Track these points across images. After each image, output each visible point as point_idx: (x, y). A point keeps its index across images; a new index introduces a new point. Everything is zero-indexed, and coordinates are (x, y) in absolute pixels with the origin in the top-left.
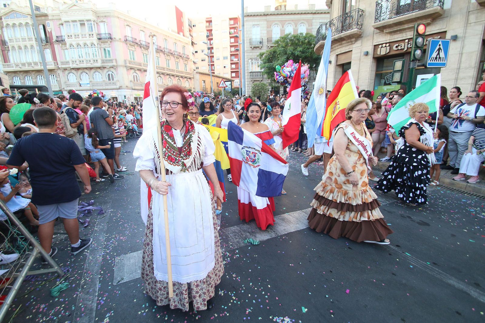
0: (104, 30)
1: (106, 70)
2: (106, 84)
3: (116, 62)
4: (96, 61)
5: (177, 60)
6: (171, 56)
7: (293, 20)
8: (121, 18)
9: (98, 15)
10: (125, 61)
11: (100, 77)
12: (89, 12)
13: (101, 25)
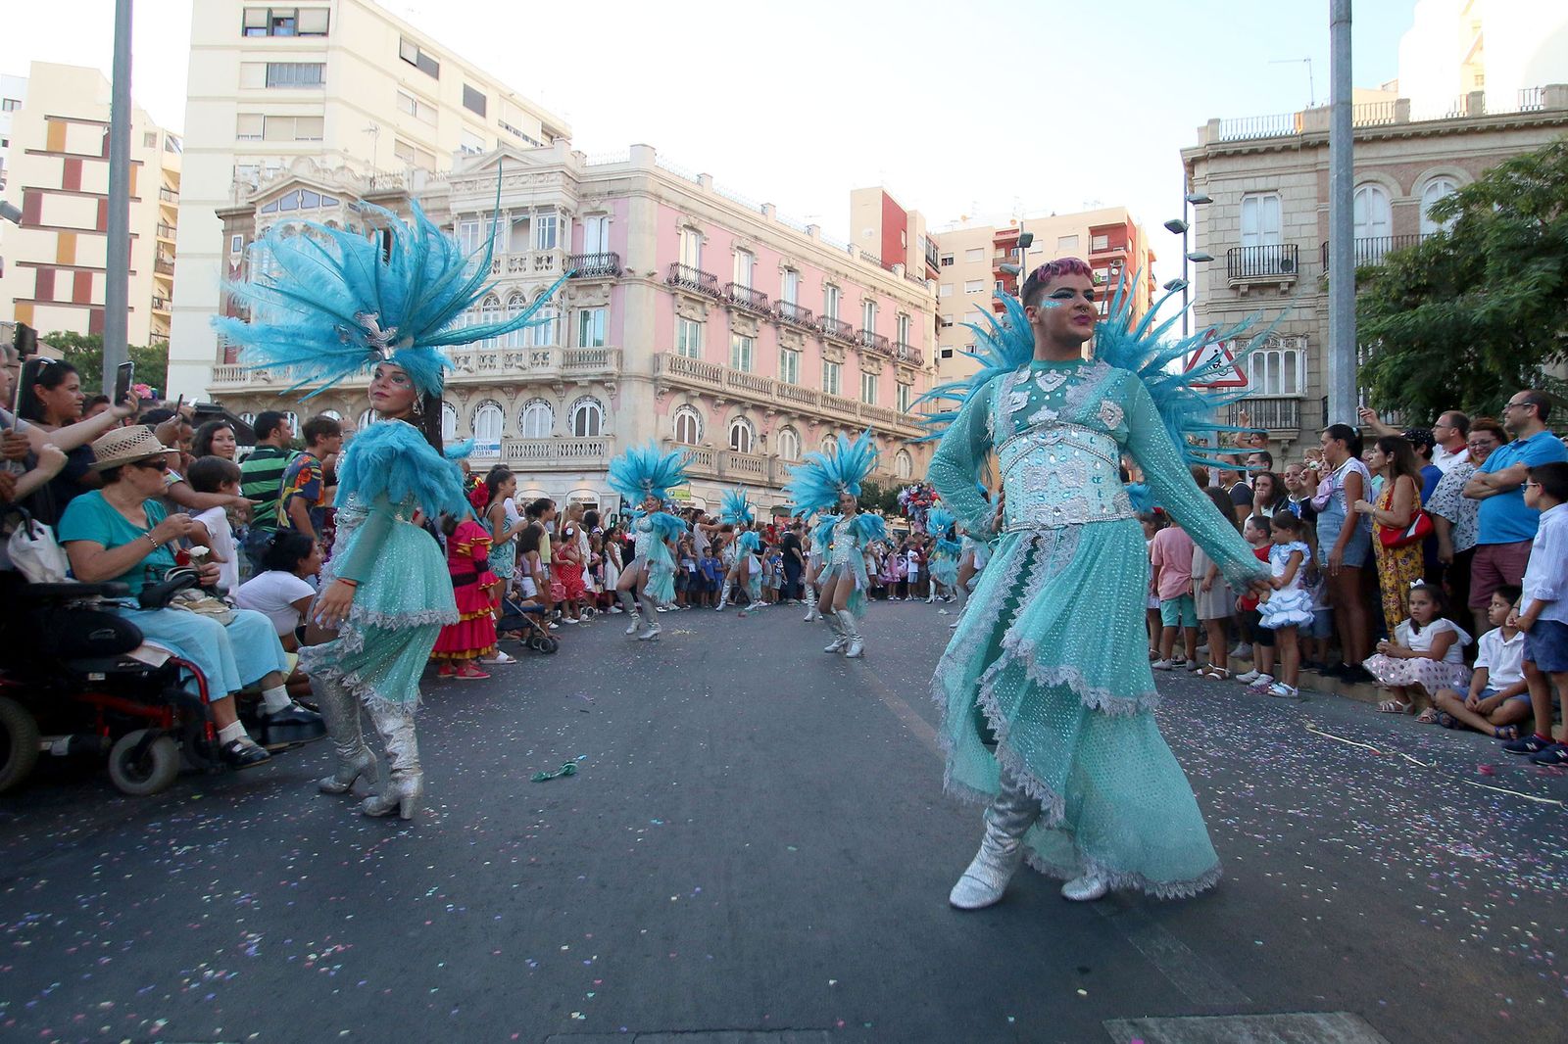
0: (594, 240)
1: (573, 395)
2: (565, 451)
3: (620, 363)
4: (540, 359)
5: (868, 368)
6: (845, 350)
7: (1459, 160)
8: (668, 201)
9: (583, 192)
10: (656, 358)
11: (544, 421)
12: (553, 177)
13: (591, 226)
